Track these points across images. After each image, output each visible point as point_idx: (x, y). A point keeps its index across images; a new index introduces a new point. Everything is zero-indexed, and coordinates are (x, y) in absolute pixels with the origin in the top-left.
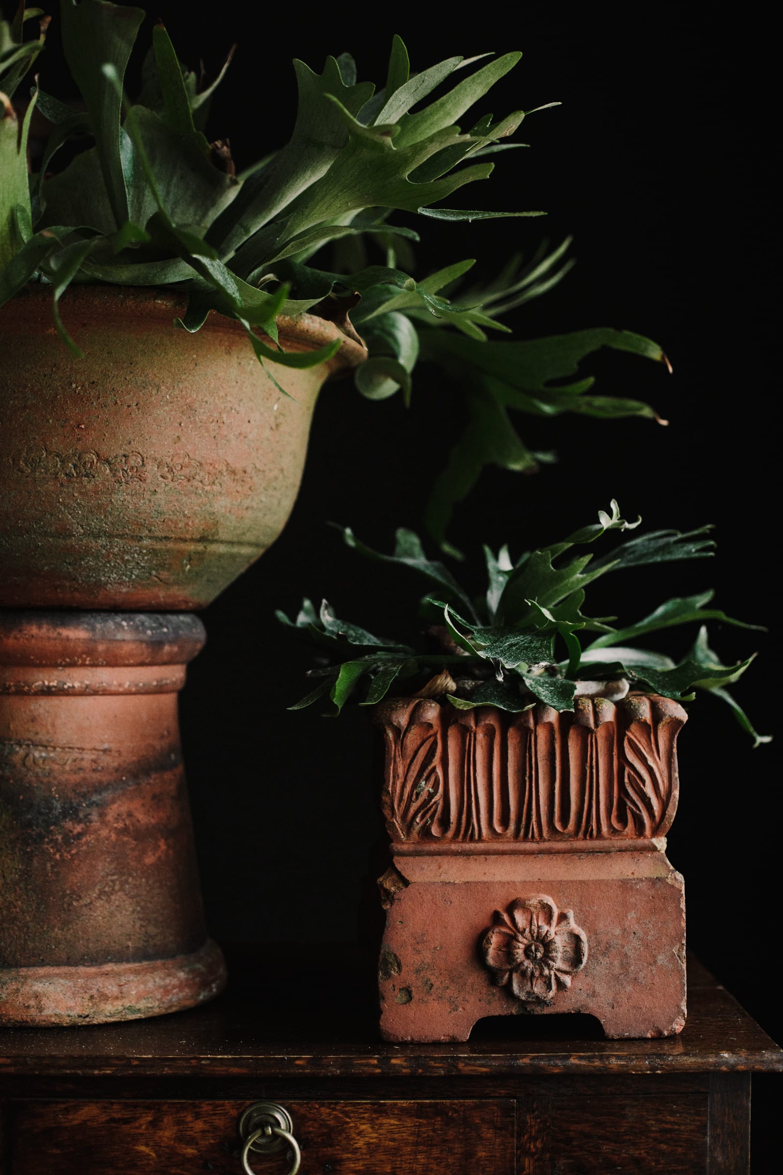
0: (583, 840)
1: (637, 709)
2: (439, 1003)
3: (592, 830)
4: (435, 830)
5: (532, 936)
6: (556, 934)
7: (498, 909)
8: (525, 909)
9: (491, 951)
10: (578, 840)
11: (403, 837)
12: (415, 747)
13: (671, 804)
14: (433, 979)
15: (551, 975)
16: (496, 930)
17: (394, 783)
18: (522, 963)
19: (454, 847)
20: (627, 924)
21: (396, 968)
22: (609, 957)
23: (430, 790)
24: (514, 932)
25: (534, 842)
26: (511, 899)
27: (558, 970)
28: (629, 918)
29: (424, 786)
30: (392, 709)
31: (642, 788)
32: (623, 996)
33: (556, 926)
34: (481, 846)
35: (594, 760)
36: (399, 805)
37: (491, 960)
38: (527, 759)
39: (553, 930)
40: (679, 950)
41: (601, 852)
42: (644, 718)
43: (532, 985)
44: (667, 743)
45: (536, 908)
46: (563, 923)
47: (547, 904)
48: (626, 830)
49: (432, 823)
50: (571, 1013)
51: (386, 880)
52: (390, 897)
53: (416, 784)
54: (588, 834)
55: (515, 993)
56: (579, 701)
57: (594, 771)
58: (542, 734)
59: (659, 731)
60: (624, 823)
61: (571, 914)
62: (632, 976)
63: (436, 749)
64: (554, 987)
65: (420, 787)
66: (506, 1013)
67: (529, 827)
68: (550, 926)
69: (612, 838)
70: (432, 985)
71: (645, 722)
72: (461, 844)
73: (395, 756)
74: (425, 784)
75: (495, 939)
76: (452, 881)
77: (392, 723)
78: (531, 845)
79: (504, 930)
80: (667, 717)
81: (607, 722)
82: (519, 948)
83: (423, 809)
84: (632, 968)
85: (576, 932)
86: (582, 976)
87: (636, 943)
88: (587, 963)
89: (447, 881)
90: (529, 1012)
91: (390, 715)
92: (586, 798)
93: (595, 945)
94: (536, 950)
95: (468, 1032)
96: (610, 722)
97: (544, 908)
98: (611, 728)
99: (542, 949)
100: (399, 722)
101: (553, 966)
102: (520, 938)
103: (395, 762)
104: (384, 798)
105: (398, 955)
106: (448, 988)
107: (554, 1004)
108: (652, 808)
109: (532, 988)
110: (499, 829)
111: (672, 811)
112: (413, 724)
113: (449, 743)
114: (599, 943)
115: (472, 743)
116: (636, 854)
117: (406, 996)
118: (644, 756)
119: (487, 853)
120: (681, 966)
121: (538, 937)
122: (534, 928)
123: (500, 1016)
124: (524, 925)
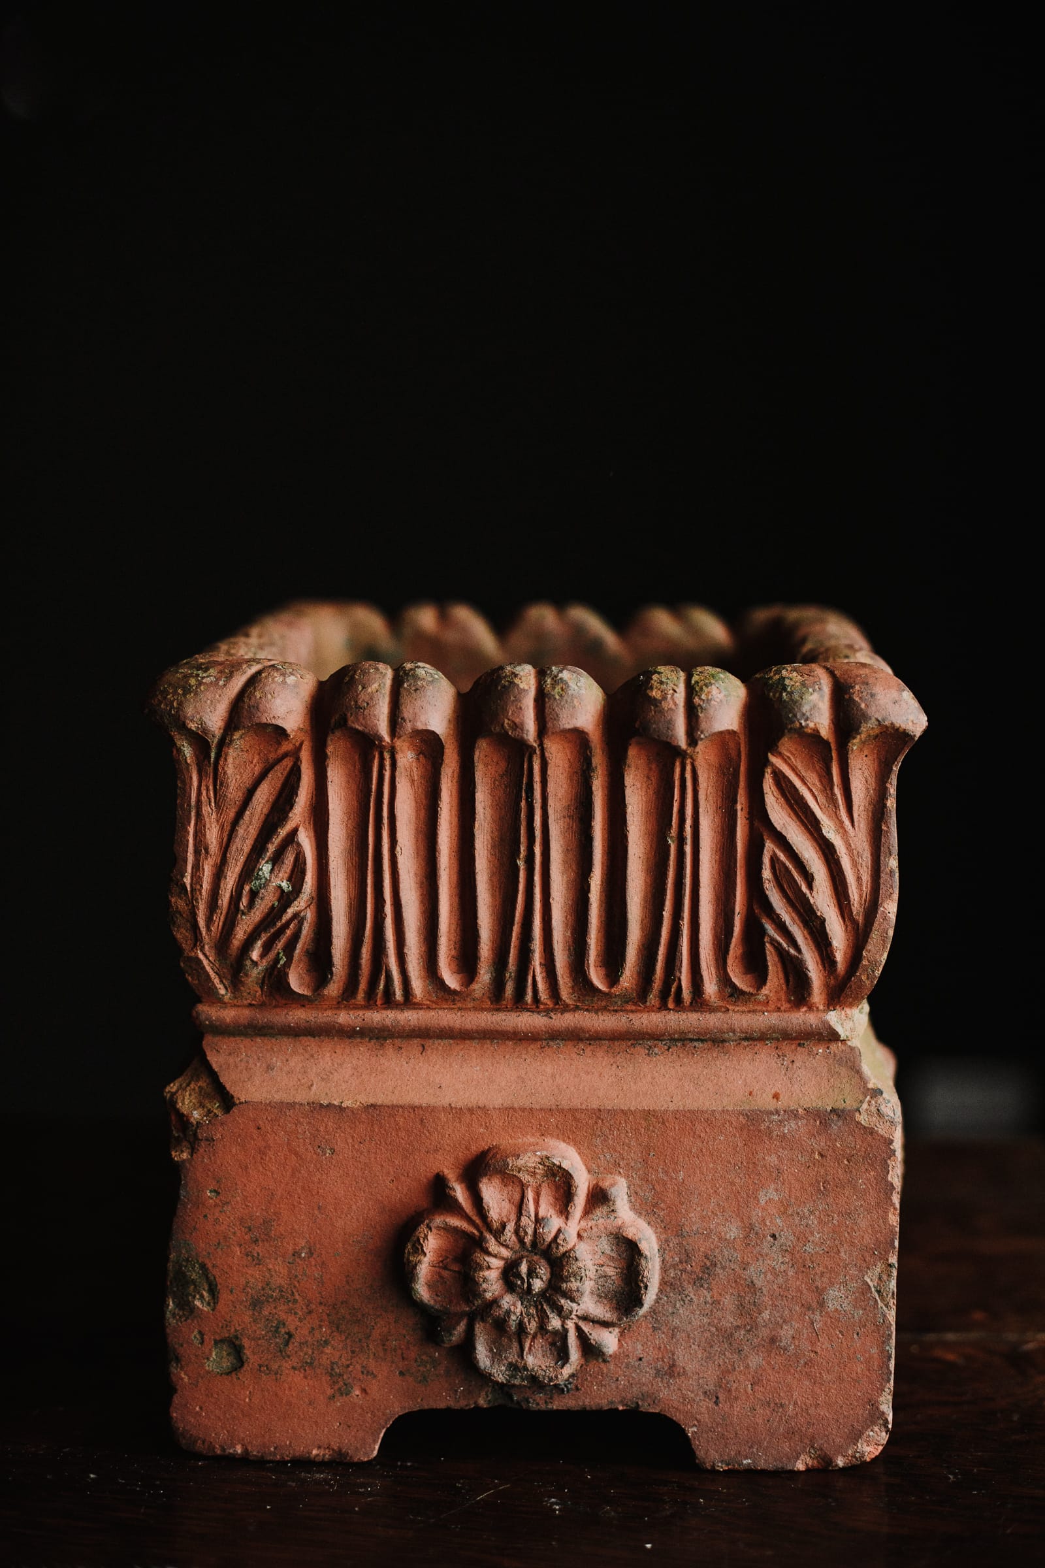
0: (660, 1009)
1: (795, 702)
2: (305, 1377)
3: (680, 988)
4: (296, 981)
5: (521, 1241)
6: (579, 1236)
7: (446, 1172)
8: (508, 1178)
9: (424, 1270)
10: (650, 1010)
11: (222, 991)
12: (247, 779)
13: (875, 936)
14: (292, 1323)
15: (566, 1331)
16: (438, 1220)
17: (197, 867)
18: (495, 1302)
19: (344, 1018)
20: (757, 1214)
21: (205, 1293)
22: (709, 1289)
23: (284, 885)
24: (478, 1230)
25: (539, 1013)
26: (475, 1149)
27: (585, 1318)
28: (763, 1202)
29: (267, 876)
30: (187, 690)
31: (805, 895)
32: (742, 1378)
33: (582, 1218)
34: (410, 1017)
35: (689, 822)
36: (209, 921)
37: (422, 1291)
38: (523, 816)
39: (572, 1228)
40: (880, 1279)
41: (702, 1041)
42: (811, 725)
43: (522, 1349)
44: (872, 782)
45: (534, 1174)
46: (600, 1212)
47: (560, 1167)
48: (765, 991)
49: (288, 964)
50: (617, 1409)
51: (185, 1089)
52: (189, 1133)
53: (249, 872)
54: (670, 997)
55: (482, 1365)
56: (655, 677)
57: (688, 849)
58: (558, 756)
59: (851, 756)
60: (760, 976)
61: (620, 1190)
62: (764, 1333)
63: (298, 787)
64: (575, 1354)
65: (258, 878)
66: (463, 1404)
67: (526, 980)
68: (567, 1218)
69: (730, 1007)
70: (290, 1335)
71: (816, 735)
72: (361, 1013)
73: (199, 801)
74: (272, 871)
75: (432, 1244)
76: (336, 1103)
77: (184, 724)
78: (530, 1019)
79: (455, 1222)
80: (872, 724)
81: (721, 733)
82: (489, 1268)
83: (265, 930)
84: (766, 1315)
85: (630, 1233)
86: (645, 1329)
87: (776, 1259)
88: (657, 1301)
89: (325, 1102)
90: (518, 1403)
91: (180, 704)
92: (667, 914)
93: (677, 1259)
94: (532, 1273)
95: (375, 1442)
96: (731, 733)
97: (554, 1175)
98: (732, 745)
99: (544, 1271)
100: (202, 723)
101: (571, 1312)
102: (493, 1246)
103: (199, 815)
104: (173, 900)
105: (209, 1265)
106: (326, 1342)
107: (577, 1389)
108: (828, 944)
109: (521, 1356)
110: (451, 980)
111: (878, 953)
112: (237, 729)
113: (329, 773)
114: (687, 1257)
115: (387, 774)
116: (786, 1047)
117: (231, 1358)
118: (813, 814)
119: (424, 1035)
120: (885, 1316)
121: (534, 1243)
122: (528, 1223)
123: (448, 1410)
124: (504, 1213)
